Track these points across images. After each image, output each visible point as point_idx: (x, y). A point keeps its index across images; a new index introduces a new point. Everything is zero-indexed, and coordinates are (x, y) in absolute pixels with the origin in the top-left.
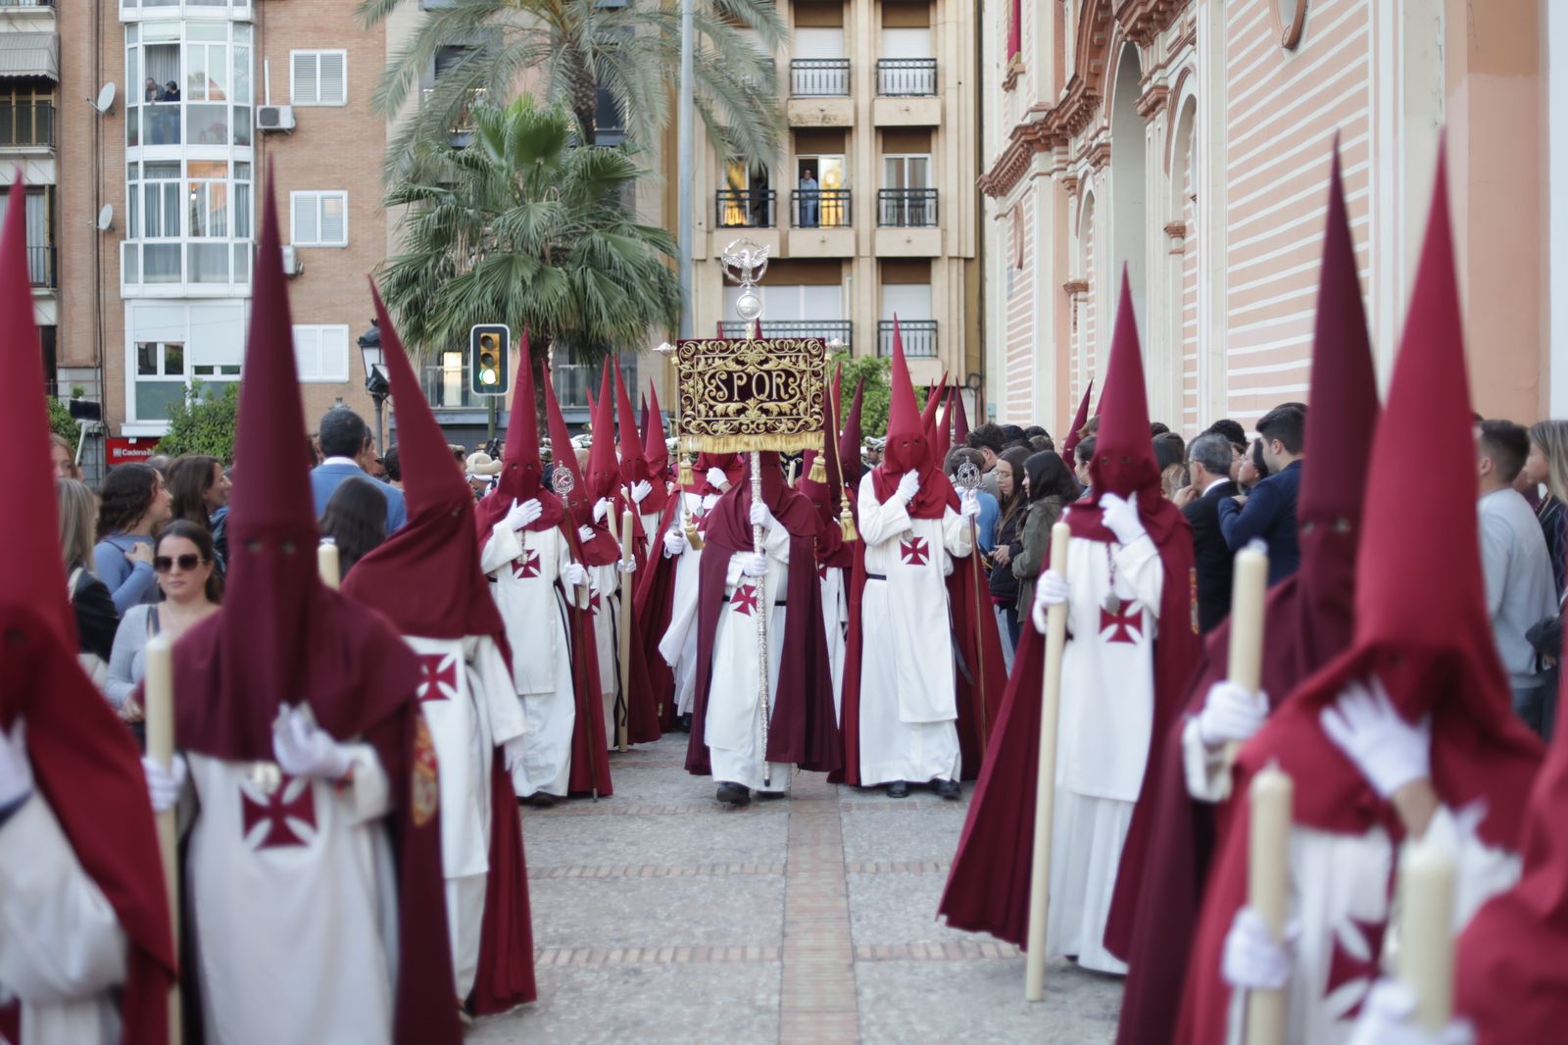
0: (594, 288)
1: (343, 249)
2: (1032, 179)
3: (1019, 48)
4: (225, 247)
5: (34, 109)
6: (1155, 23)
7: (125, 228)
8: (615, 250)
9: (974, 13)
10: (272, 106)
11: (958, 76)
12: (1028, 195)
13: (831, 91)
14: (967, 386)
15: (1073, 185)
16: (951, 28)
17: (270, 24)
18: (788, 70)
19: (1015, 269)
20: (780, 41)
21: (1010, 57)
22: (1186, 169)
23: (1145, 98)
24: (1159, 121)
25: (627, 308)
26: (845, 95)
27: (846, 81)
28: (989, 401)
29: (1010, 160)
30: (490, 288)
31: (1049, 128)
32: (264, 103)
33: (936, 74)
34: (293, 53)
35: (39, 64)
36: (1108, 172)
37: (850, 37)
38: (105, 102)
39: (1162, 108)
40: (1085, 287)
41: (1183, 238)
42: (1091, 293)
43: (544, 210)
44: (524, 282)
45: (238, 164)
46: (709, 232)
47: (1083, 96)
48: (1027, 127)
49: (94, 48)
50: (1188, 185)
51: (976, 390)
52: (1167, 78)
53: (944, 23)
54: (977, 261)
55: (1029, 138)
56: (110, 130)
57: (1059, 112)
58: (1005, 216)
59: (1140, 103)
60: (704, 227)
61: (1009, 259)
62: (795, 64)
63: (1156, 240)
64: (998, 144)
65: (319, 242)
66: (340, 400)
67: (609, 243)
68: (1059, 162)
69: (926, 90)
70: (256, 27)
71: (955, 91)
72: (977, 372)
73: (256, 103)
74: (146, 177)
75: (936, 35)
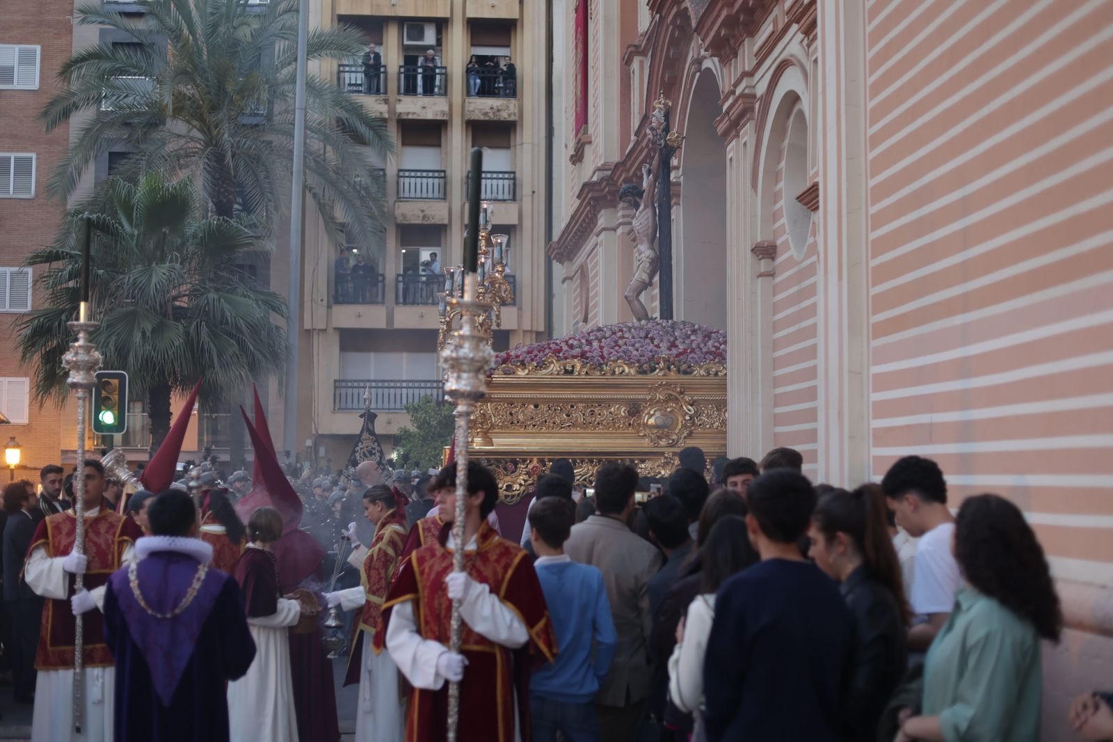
0: (207, 339)
2: (598, 236)
3: (586, 121)
6: (741, 28)
8: (227, 305)
9: (546, 137)
11: (532, 187)
12: (595, 251)
13: (430, 195)
16: (527, 148)
18: (396, 178)
20: (388, 153)
21: (577, 131)
22: (777, 182)
23: (727, 114)
24: (746, 133)
25: (238, 358)
26: (442, 199)
27: (442, 190)
29: (577, 221)
30: (114, 338)
31: (615, 184)
33: (514, 184)
36: (678, 211)
37: (446, 153)
39: (748, 120)
41: (773, 259)
43: (164, 271)
44: (144, 334)
46: (329, 307)
48: (594, 184)
50: (781, 199)
52: (754, 87)
53: (522, 144)
55: (597, 194)
57: (625, 165)
58: (571, 278)
59: (721, 121)
60: (325, 303)
61: (575, 316)
62: (401, 174)
63: (743, 263)
65: (8, 309)
67: (222, 300)
69: (506, 197)
71: (530, 198)
75: (515, 154)
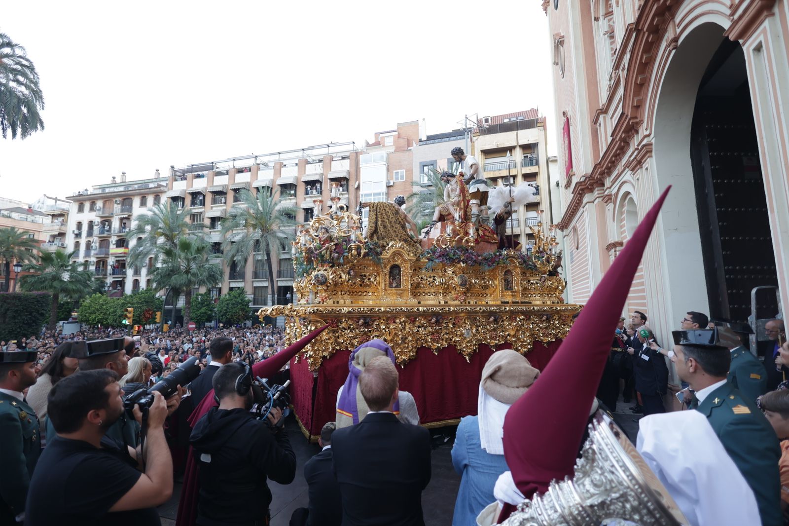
2: (584, 207)
3: (572, 167)
12: (582, 216)
15: (610, 198)
19: (575, 250)
31: (594, 178)
47: (626, 130)
55: (583, 187)
57: (600, 165)
61: (571, 249)
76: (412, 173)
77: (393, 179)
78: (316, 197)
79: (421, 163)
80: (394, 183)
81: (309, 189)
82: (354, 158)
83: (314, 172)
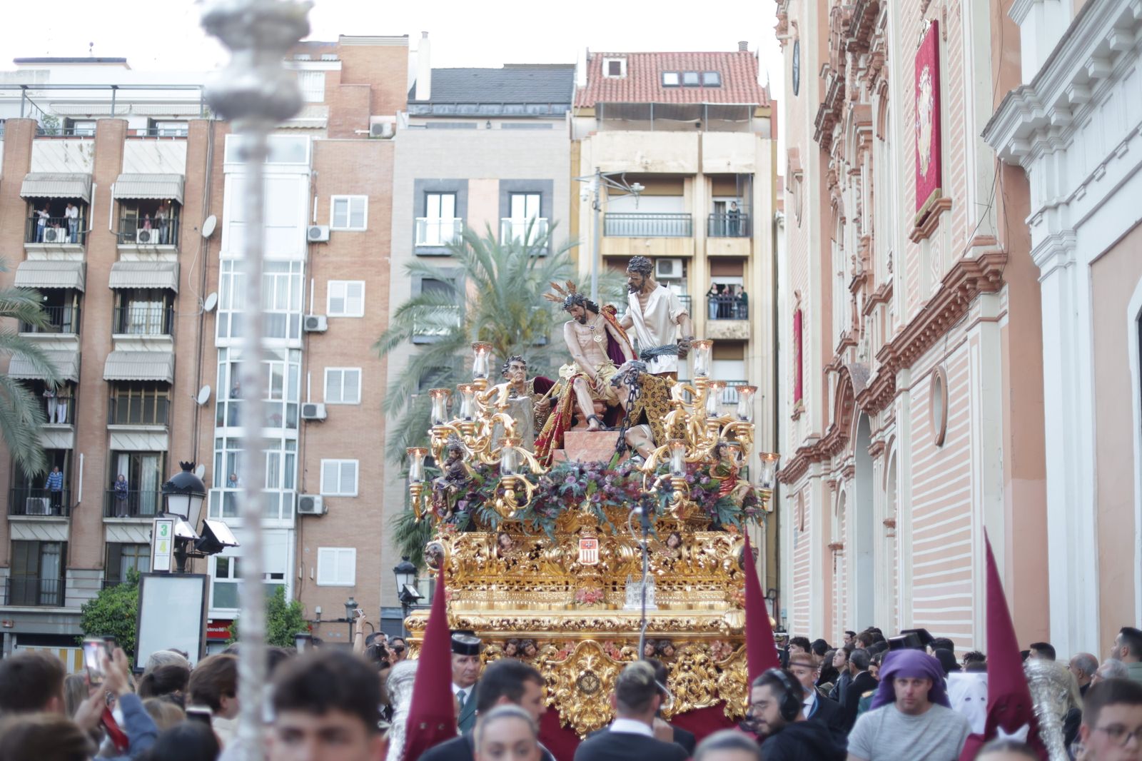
1: (354, 498)
2: (809, 478)
3: (801, 396)
4: (278, 495)
5: (156, 402)
6: (878, 406)
7: (212, 480)
10: (312, 404)
12: (806, 487)
14: (767, 598)
15: (834, 485)
17: (312, 349)
19: (799, 531)
21: (796, 401)
23: (872, 446)
24: (881, 460)
28: (782, 607)
29: (796, 464)
31: (819, 450)
32: (306, 401)
34: (327, 369)
35: (162, 374)
36: (853, 482)
37: (690, 365)
38: (203, 397)
39: (882, 453)
40: (841, 547)
41: (893, 528)
42: (844, 551)
45: (288, 441)
47: (839, 436)
48: (806, 448)
49: (197, 363)
51: (773, 600)
52: (884, 437)
53: (753, 357)
54: (774, 515)
55: (807, 454)
56: (207, 418)
57: (825, 441)
58: (792, 496)
59: (870, 448)
61: (795, 523)
63: (879, 528)
64: (788, 453)
65: (339, 493)
66: (352, 599)
68: (825, 470)
70: (304, 352)
71: (760, 402)
72: (774, 587)
73: (302, 400)
74: (227, 447)
75: (748, 365)
76: (390, 209)
77: (327, 221)
78: (64, 251)
79: (418, 182)
80: (331, 233)
81: (41, 222)
82: (202, 137)
83: (62, 168)
